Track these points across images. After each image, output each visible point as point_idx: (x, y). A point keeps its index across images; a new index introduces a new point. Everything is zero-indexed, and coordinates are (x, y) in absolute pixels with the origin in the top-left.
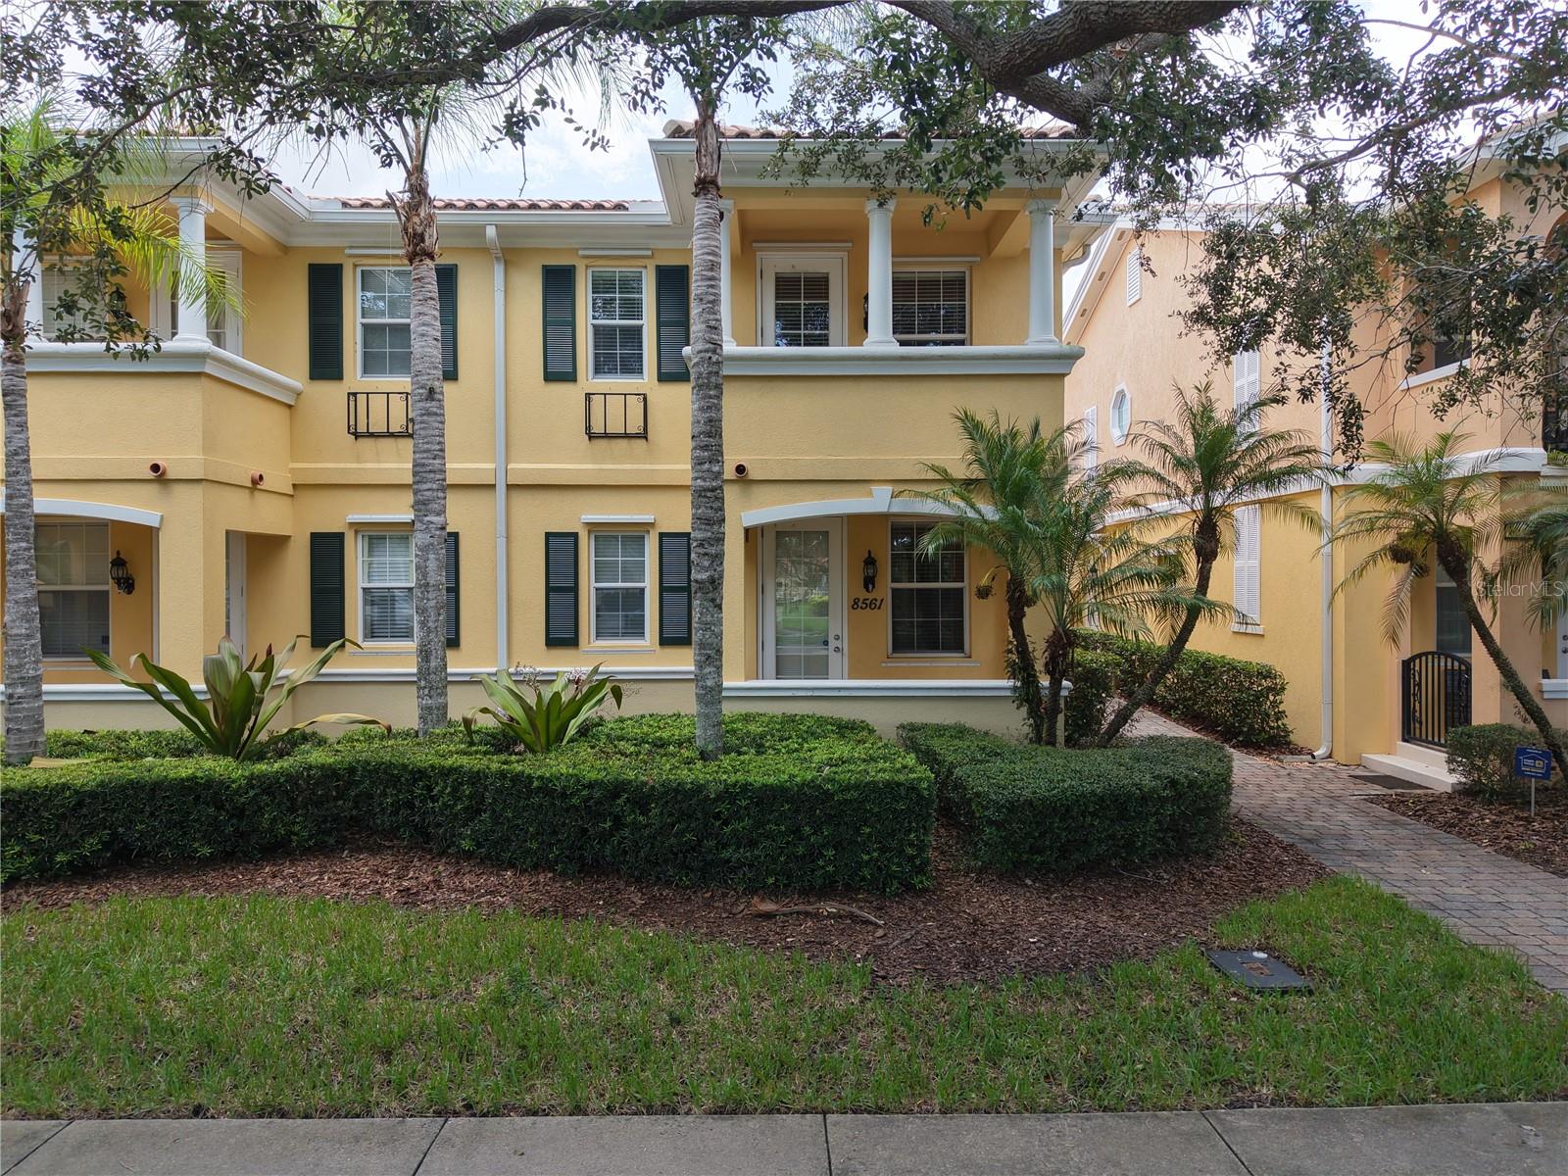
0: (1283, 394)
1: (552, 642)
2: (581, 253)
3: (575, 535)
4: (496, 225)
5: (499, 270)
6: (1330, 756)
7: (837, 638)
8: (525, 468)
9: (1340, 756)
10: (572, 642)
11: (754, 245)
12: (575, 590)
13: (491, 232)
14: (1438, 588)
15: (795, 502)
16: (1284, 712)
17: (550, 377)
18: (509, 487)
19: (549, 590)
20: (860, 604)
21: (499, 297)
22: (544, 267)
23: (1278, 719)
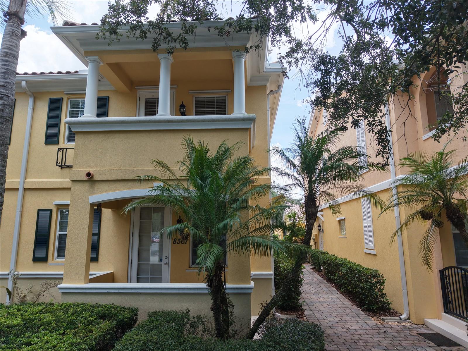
0: (345, 125)
1: (36, 259)
2: (65, 93)
3: (51, 210)
4: (26, 82)
5: (31, 100)
6: (409, 319)
7: (166, 258)
8: (33, 181)
9: (413, 319)
10: (44, 260)
11: (136, 87)
12: (48, 235)
13: (23, 83)
14: (453, 233)
15: (117, 190)
16: (385, 294)
17: (47, 143)
18: (25, 190)
19: (37, 235)
20: (177, 241)
21: (30, 111)
22: (50, 98)
23: (383, 298)
